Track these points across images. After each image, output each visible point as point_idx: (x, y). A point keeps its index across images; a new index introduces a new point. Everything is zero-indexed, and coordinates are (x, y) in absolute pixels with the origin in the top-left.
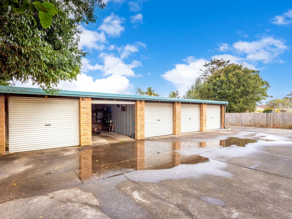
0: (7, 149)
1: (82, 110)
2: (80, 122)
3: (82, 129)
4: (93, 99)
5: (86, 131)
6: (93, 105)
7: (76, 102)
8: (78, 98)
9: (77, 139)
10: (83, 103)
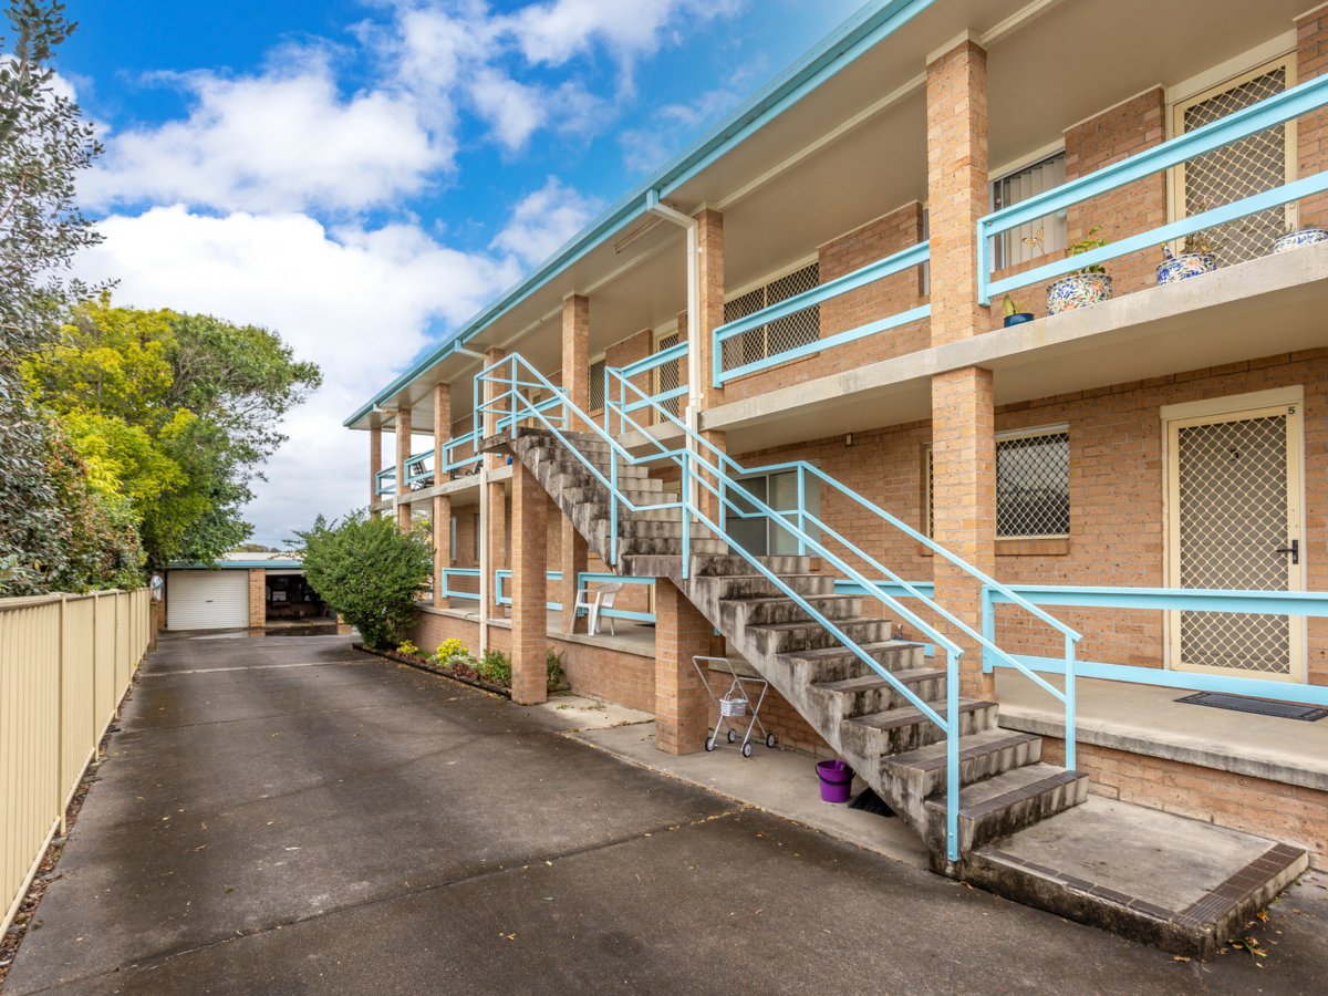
0: (166, 625)
1: (252, 583)
2: (249, 598)
3: (252, 606)
4: (266, 569)
5: (257, 609)
6: (268, 577)
7: (245, 573)
8: (247, 569)
9: (246, 619)
10: (253, 575)
